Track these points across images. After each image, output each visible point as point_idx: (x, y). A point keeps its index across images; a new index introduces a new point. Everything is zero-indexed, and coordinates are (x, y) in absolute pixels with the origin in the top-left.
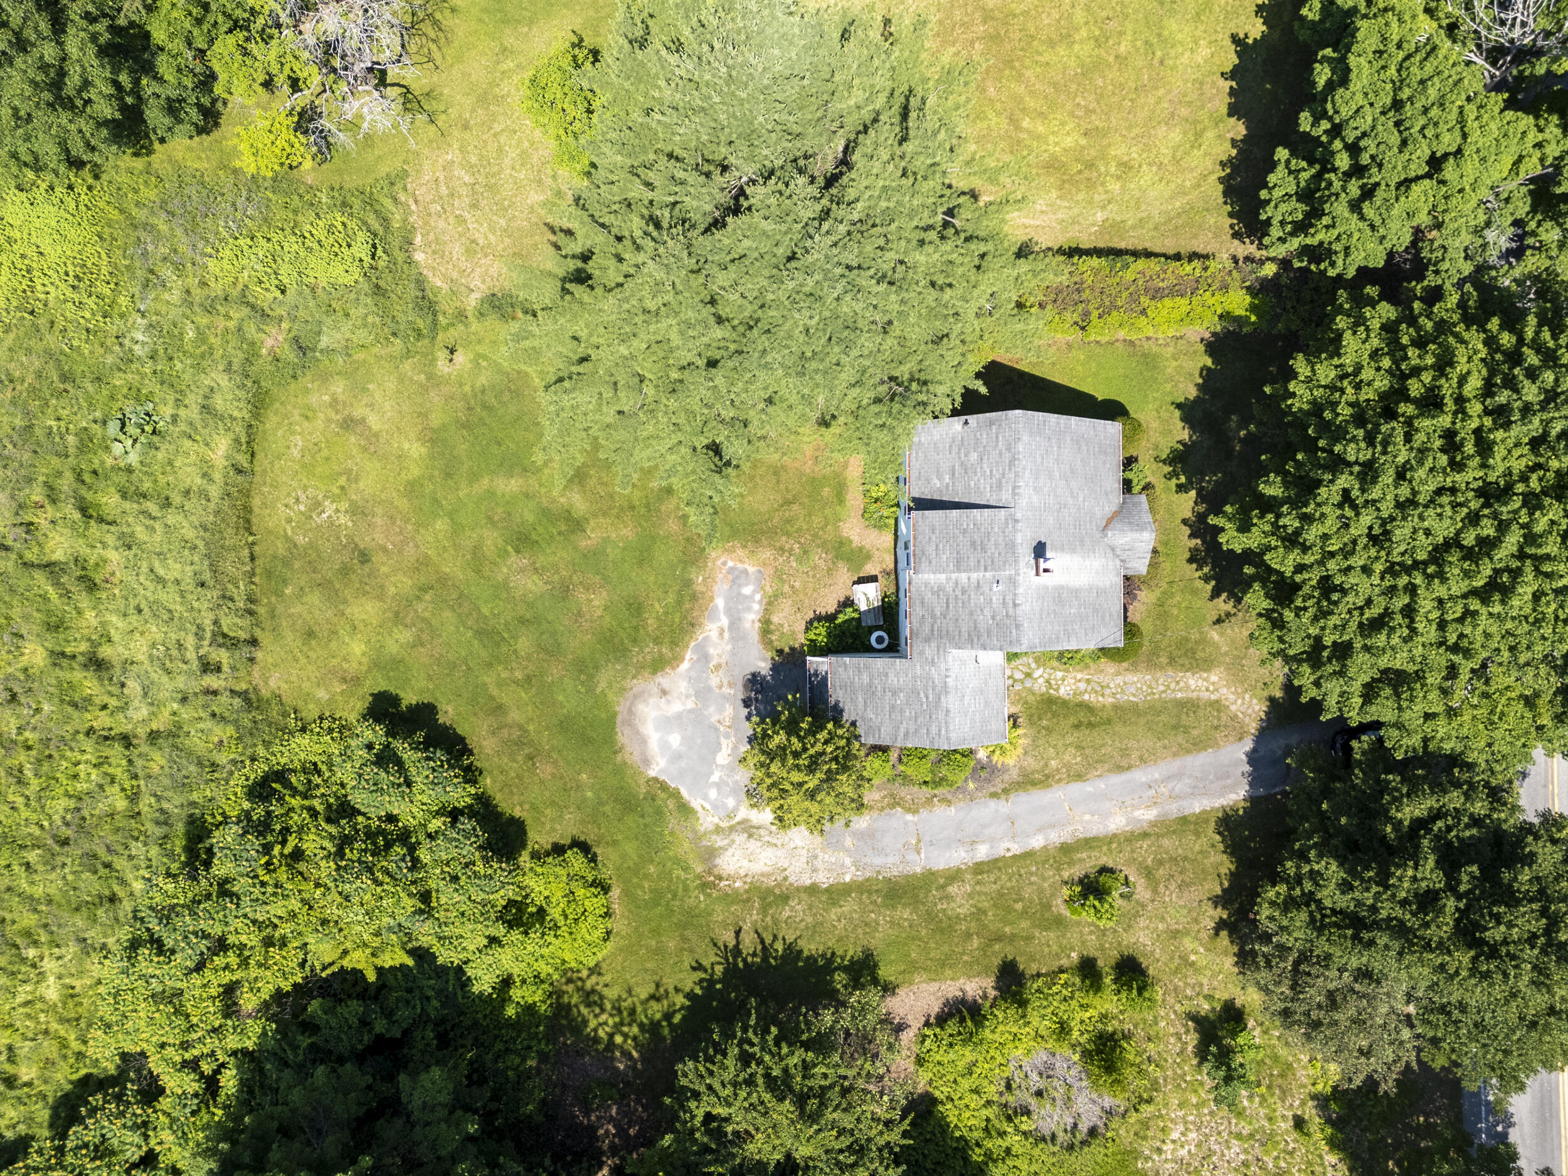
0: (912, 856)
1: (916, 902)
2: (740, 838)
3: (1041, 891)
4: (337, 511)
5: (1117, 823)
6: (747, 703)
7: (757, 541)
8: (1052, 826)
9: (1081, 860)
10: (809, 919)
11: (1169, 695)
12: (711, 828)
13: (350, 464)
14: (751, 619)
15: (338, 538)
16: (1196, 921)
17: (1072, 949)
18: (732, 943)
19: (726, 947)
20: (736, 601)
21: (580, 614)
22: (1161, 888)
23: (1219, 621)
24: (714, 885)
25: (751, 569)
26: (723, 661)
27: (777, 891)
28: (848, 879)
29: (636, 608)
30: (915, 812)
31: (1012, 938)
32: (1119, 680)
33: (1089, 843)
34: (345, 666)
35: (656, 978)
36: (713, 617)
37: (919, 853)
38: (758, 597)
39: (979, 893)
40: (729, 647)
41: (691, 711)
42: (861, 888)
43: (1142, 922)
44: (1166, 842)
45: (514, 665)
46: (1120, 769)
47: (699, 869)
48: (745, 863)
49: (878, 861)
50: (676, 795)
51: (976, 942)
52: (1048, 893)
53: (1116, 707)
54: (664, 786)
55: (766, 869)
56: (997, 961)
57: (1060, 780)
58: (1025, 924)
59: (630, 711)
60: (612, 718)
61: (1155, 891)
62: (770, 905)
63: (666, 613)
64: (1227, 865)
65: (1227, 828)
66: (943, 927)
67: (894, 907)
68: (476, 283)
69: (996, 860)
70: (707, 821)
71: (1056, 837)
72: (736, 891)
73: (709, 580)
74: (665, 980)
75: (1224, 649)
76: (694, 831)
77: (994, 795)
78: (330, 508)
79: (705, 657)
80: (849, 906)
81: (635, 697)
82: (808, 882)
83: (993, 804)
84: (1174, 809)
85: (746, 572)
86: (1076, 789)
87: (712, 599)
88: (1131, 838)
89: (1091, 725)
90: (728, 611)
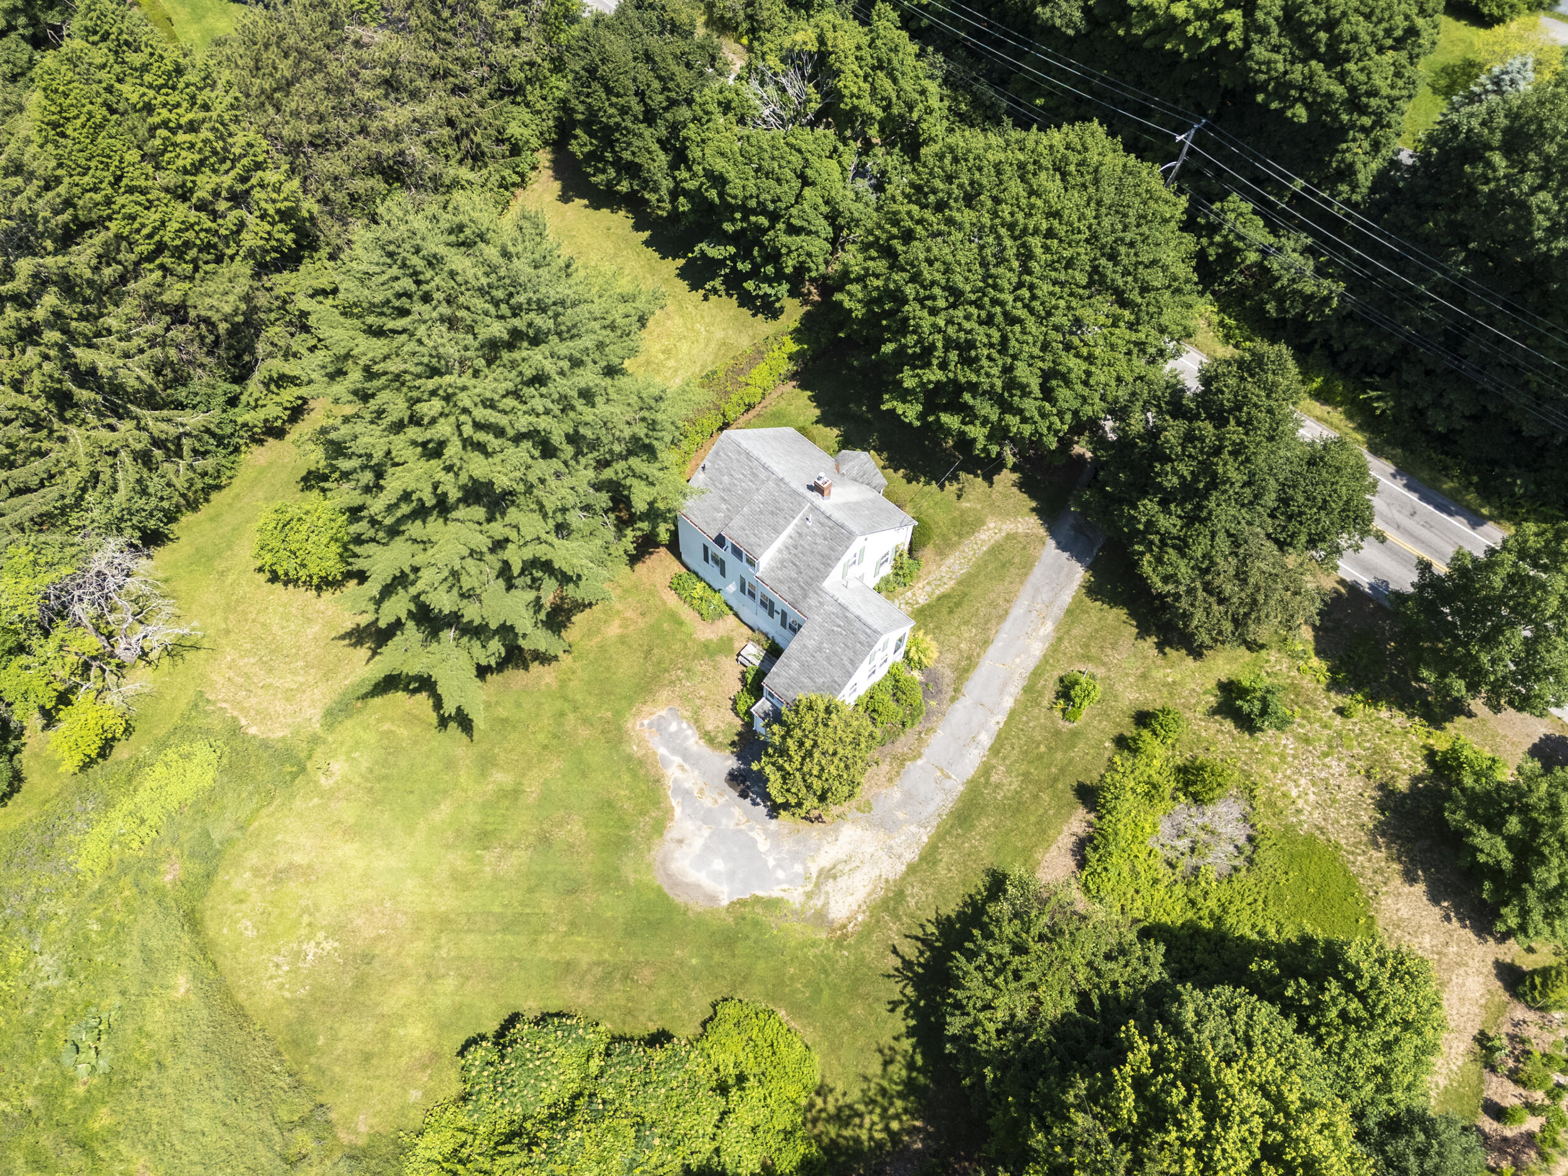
0: (948, 784)
1: (982, 810)
2: (830, 886)
3: (1044, 727)
4: (318, 944)
5: (1038, 649)
6: (743, 795)
7: (650, 691)
8: (1005, 685)
9: (1044, 686)
10: (930, 891)
11: (980, 553)
12: (802, 899)
13: (303, 903)
14: (693, 742)
15: (335, 963)
16: (1145, 658)
17: (1102, 742)
18: (898, 963)
19: (897, 970)
20: (672, 741)
21: (571, 846)
22: (1106, 659)
23: (959, 497)
24: (845, 937)
25: (663, 713)
26: (700, 784)
27: (891, 895)
28: (925, 839)
29: (608, 805)
30: (920, 755)
31: (1062, 770)
32: (944, 568)
33: (1036, 674)
34: (417, 1054)
35: (874, 1046)
36: (666, 763)
37: (949, 778)
38: (684, 725)
39: (1012, 764)
40: (696, 772)
41: (710, 837)
42: (941, 836)
43: (1119, 687)
44: (1075, 632)
45: (553, 925)
46: (1002, 617)
47: (823, 935)
48: (850, 899)
49: (931, 808)
50: (757, 900)
51: (1045, 797)
52: (1049, 724)
53: (960, 583)
54: (743, 903)
55: (867, 889)
56: (1070, 795)
57: (979, 655)
58: (1059, 755)
59: (669, 876)
60: (659, 891)
61: (1104, 664)
62: (895, 909)
63: (632, 791)
64: (1121, 613)
65: (1097, 594)
66: (1016, 807)
67: (973, 826)
68: (309, 712)
69: (999, 736)
70: (795, 896)
71: (1015, 688)
72: (865, 925)
73: (641, 742)
74: (882, 1042)
75: (979, 507)
76: (794, 912)
77: (953, 699)
78: (310, 948)
79: (687, 793)
80: (945, 856)
81: (663, 863)
82: (904, 868)
83: (958, 705)
84: (1058, 611)
85: (662, 717)
86: (992, 650)
87: (655, 754)
88: (1055, 649)
89: (958, 605)
90: (674, 751)
